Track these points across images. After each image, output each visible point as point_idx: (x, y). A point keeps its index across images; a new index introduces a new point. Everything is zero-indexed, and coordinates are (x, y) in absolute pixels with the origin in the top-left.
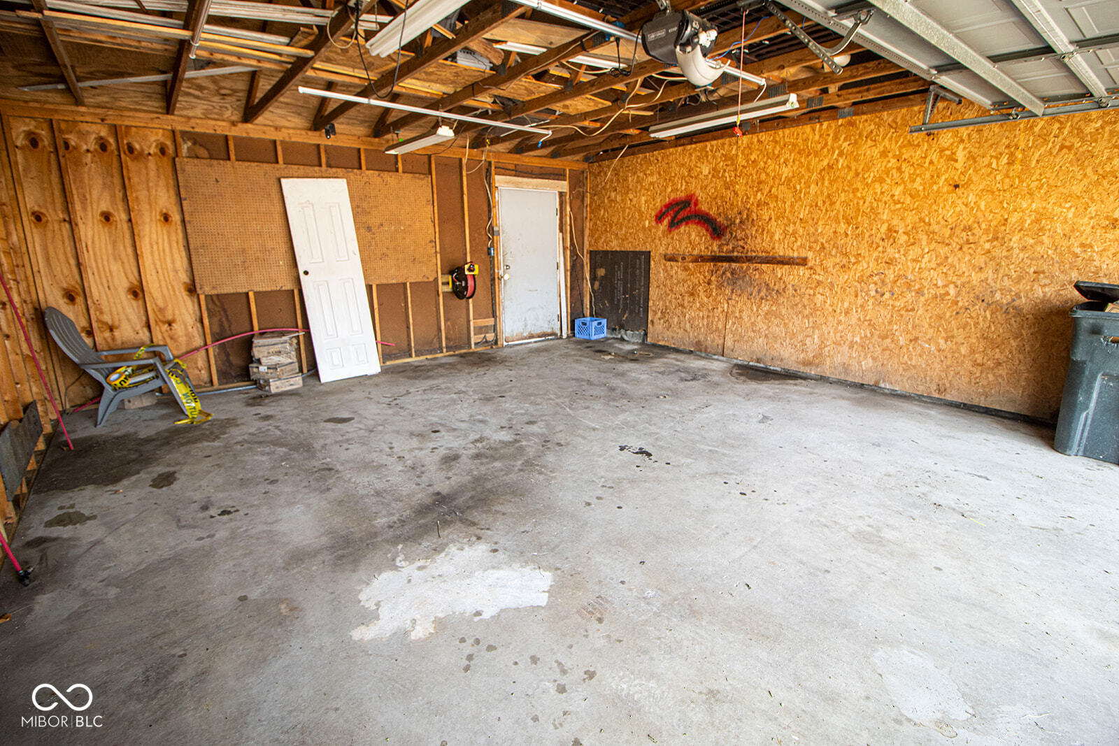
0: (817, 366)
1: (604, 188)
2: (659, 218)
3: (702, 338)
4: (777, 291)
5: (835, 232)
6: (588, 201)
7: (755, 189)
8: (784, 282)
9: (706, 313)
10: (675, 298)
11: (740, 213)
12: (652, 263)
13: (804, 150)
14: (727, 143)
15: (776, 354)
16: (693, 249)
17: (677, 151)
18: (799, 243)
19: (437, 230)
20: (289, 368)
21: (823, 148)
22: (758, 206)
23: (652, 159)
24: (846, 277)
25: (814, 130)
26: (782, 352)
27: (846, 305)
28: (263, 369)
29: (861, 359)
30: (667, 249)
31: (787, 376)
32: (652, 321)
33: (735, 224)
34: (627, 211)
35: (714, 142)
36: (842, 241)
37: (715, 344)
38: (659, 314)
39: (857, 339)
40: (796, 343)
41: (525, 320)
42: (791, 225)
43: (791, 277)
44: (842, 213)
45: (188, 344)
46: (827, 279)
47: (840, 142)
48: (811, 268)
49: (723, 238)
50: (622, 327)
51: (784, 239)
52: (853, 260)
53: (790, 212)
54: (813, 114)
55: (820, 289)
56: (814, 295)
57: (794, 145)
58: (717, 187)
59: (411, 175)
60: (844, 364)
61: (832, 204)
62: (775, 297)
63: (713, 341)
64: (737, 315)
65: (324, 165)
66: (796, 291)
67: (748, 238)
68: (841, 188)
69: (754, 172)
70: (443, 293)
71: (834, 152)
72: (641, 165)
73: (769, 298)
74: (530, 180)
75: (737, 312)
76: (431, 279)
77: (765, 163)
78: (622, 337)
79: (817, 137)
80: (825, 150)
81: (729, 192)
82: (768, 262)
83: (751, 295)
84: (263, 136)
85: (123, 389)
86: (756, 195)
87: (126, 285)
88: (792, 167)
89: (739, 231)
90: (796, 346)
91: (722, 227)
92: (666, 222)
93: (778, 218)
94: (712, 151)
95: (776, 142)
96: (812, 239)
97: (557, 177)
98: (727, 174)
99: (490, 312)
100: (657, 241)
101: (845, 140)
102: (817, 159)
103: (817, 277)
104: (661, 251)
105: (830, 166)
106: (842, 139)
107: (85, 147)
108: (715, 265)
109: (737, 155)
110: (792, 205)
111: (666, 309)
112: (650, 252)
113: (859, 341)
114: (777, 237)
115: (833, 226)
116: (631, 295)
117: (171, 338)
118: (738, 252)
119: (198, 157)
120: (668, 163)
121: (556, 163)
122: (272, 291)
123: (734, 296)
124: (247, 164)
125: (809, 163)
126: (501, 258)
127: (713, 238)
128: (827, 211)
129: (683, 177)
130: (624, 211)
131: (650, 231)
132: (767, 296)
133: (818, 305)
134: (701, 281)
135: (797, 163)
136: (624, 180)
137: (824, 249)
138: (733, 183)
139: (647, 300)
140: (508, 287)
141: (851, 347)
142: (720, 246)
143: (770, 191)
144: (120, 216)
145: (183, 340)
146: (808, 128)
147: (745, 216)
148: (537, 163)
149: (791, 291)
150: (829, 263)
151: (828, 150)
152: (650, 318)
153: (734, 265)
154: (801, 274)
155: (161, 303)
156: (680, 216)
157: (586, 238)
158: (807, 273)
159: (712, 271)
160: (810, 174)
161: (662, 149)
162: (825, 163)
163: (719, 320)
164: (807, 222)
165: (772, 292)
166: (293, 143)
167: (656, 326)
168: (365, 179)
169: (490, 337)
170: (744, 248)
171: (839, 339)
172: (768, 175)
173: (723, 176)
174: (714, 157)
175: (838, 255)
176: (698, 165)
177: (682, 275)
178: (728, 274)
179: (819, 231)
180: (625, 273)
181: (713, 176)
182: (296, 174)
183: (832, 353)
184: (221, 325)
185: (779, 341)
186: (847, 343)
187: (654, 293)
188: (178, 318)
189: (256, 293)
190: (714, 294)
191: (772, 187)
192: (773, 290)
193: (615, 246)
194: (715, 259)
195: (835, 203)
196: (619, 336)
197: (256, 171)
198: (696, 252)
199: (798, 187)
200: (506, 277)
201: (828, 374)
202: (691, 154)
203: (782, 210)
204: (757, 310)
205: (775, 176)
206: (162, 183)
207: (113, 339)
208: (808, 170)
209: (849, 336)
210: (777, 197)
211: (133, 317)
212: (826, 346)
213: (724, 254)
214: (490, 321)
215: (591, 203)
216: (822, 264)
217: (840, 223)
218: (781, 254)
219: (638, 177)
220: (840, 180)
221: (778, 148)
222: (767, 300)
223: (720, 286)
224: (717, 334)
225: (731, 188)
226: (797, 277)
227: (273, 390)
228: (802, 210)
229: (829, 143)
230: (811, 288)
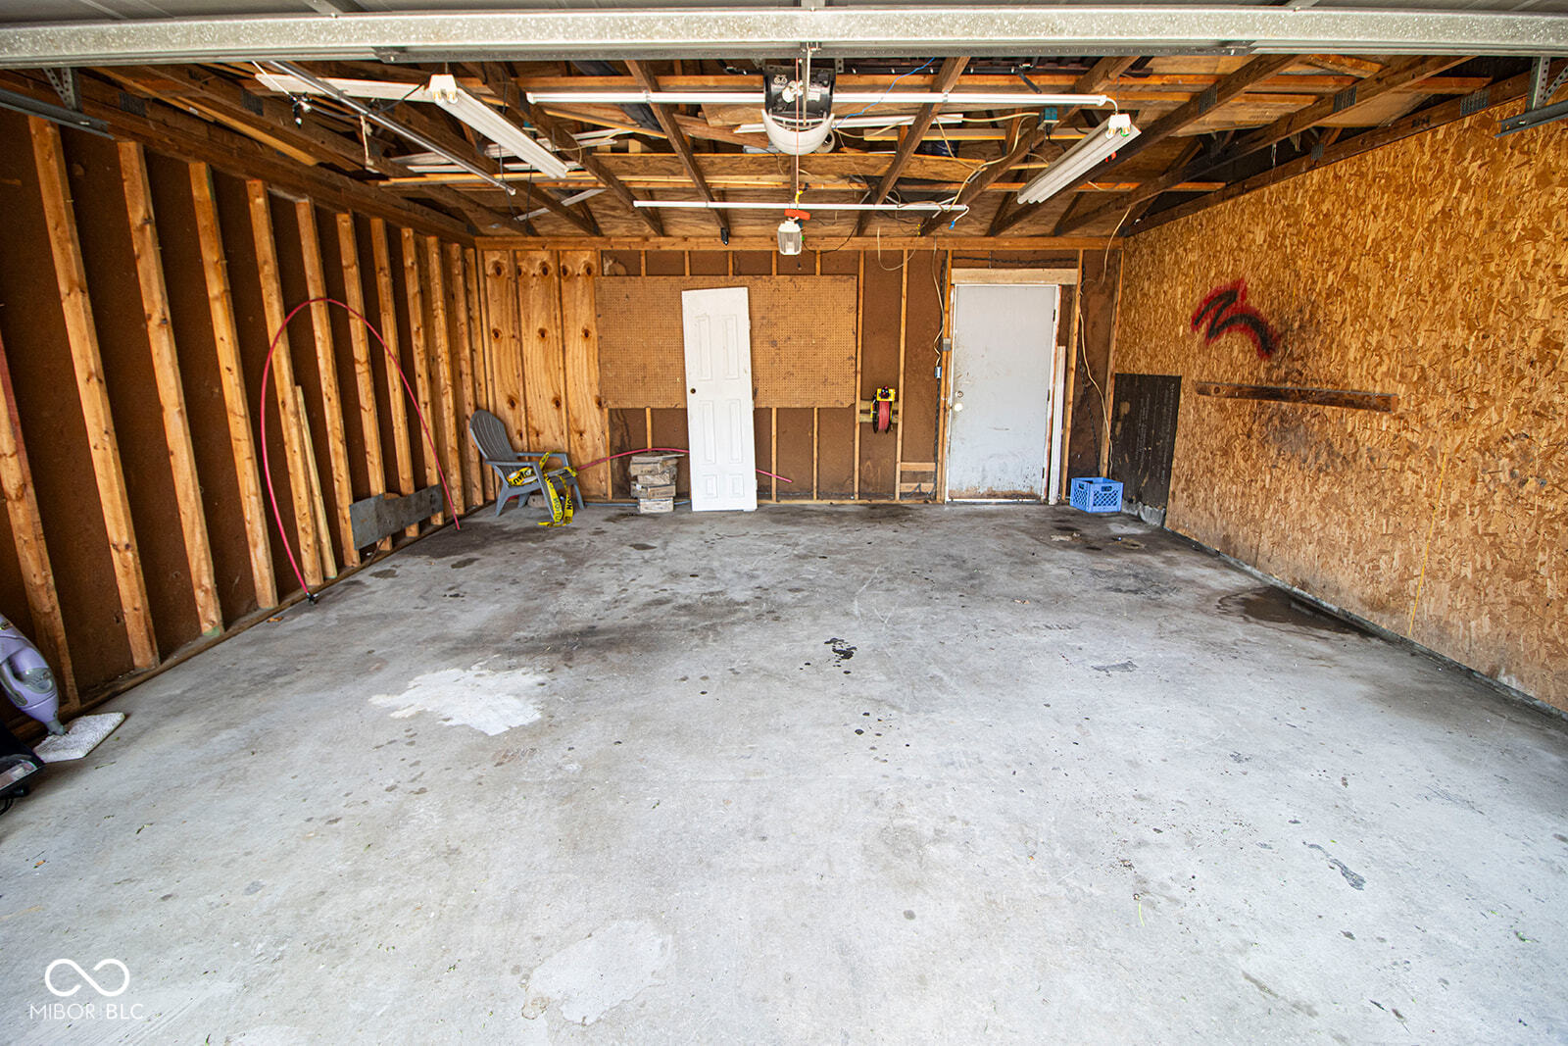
0: (1393, 612)
1: (1136, 275)
2: (1196, 322)
3: (1231, 530)
4: (1344, 458)
5: (1446, 346)
6: (1119, 296)
7: (1325, 265)
8: (1356, 442)
9: (1241, 488)
10: (1204, 458)
11: (1301, 311)
12: (1182, 396)
13: (1404, 185)
14: (1291, 186)
15: (1331, 579)
16: (1234, 374)
17: (1226, 208)
18: (1384, 368)
19: (860, 343)
20: (663, 490)
21: (1435, 178)
22: (1328, 296)
23: (1195, 224)
24: (1458, 440)
25: (1422, 145)
26: (1340, 578)
27: (1454, 497)
28: (639, 487)
29: (1471, 614)
30: (1201, 374)
31: (1344, 624)
32: (1174, 493)
33: (1292, 331)
34: (1160, 310)
35: (1273, 187)
36: (1458, 365)
37: (1248, 544)
38: (1182, 483)
39: (1468, 571)
40: (1363, 563)
41: (984, 470)
42: (1376, 331)
43: (1368, 432)
44: (1460, 307)
45: (594, 455)
46: (1426, 441)
47: (1466, 163)
48: (1400, 418)
49: (1274, 356)
50: (1139, 498)
51: (1362, 358)
52: (1473, 404)
53: (1376, 306)
54: (1419, 114)
55: (1412, 461)
56: (1402, 471)
57: (1389, 177)
58: (1272, 265)
59: (830, 277)
60: (1439, 619)
61: (1445, 289)
62: (1340, 469)
63: (1245, 540)
64: (1282, 496)
65: (731, 274)
66: (1372, 459)
67: (1308, 356)
68: (1462, 256)
69: (1326, 235)
70: (861, 423)
71: (1453, 184)
72: (1181, 235)
73: (1330, 470)
74: (1010, 271)
75: (1283, 491)
76: (846, 405)
77: (1343, 216)
78: (1139, 517)
79: (1427, 157)
80: (1439, 181)
81: (1288, 272)
82: (1332, 402)
83: (1305, 461)
84: (673, 248)
85: (516, 486)
86: (1325, 277)
87: (552, 395)
88: (1383, 220)
89: (1296, 344)
90: (1362, 568)
91: (1275, 335)
92: (1203, 329)
93: (1355, 319)
94: (1270, 203)
95: (1362, 175)
96: (1407, 360)
97: (1063, 263)
98: (1287, 242)
99: (931, 454)
100: (1190, 359)
101: (1473, 159)
102: (1425, 201)
103: (1409, 435)
104: (1194, 377)
105: (1445, 213)
106: (1469, 156)
107: (532, 272)
108: (1259, 404)
109: (1303, 206)
110: (1379, 295)
111: (1192, 475)
112: (1180, 377)
113: (1470, 576)
114: (1351, 355)
115: (1444, 334)
116: (1155, 447)
117: (582, 448)
118: (1293, 382)
119: (616, 275)
120: (1213, 230)
121: (1061, 244)
122: (667, 409)
123: (1280, 461)
124: (655, 278)
125: (1412, 209)
126: (951, 381)
127: (1261, 356)
128: (1435, 303)
129: (1231, 251)
130: (1156, 311)
131: (1184, 342)
132: (1327, 467)
133: (1406, 492)
134: (1240, 432)
135: (1392, 210)
136: (1160, 262)
137: (1426, 379)
138: (1294, 256)
139: (1170, 459)
140: (958, 422)
141: (1455, 587)
142: (1269, 370)
143: (1347, 268)
144: (552, 333)
145: (590, 450)
146: (1412, 143)
147: (1307, 316)
148: (1024, 245)
149: (1364, 461)
150: (1431, 410)
151: (1445, 182)
152: (1171, 489)
153: (1285, 405)
154: (1384, 429)
155: (577, 416)
156: (1222, 319)
157: (1111, 355)
158: (1394, 426)
159: (1255, 414)
160: (1412, 231)
161: (1207, 206)
162: (1438, 207)
163: (1257, 501)
164: (1400, 326)
165: (1338, 460)
166: (703, 252)
167: (1178, 503)
168: (774, 286)
169: (928, 487)
170: (1301, 374)
171: (1435, 566)
172: (1345, 237)
173: (1282, 244)
174: (1273, 213)
175: (1449, 393)
176: (1252, 229)
177: (1215, 418)
178: (1276, 422)
179: (1420, 344)
180: (1151, 411)
181: (1269, 247)
182: (701, 286)
183: (1420, 592)
184: (622, 440)
185: (1337, 555)
186: (1450, 575)
187: (1180, 445)
188: (588, 429)
189: (652, 410)
190: (1254, 456)
191: (1351, 260)
192: (1338, 455)
193: (1142, 367)
194: (1262, 393)
195: (1449, 286)
196: (1136, 513)
197: (663, 283)
198: (1237, 380)
199: (1391, 256)
200: (958, 407)
201: (1409, 636)
202: (1243, 211)
203: (1362, 304)
204: (1311, 492)
205: (1356, 239)
206: (586, 300)
207: (538, 444)
208: (1409, 222)
209: (1455, 560)
210: (1356, 278)
211: (554, 425)
212: (1412, 577)
213: (1272, 385)
214: (929, 467)
215: (1122, 299)
216: (1419, 410)
217: (1455, 327)
218: (1356, 387)
219: (1177, 254)
220: (1462, 239)
221: (1364, 186)
222: (1327, 474)
223: (1262, 444)
224: (1252, 527)
225: (1291, 266)
226: (1376, 434)
227: (643, 510)
228: (1395, 303)
229: (1447, 168)
230: (1397, 457)
